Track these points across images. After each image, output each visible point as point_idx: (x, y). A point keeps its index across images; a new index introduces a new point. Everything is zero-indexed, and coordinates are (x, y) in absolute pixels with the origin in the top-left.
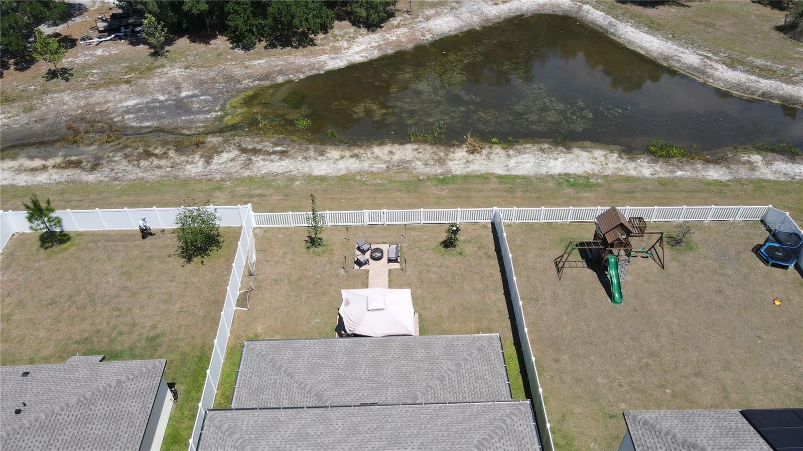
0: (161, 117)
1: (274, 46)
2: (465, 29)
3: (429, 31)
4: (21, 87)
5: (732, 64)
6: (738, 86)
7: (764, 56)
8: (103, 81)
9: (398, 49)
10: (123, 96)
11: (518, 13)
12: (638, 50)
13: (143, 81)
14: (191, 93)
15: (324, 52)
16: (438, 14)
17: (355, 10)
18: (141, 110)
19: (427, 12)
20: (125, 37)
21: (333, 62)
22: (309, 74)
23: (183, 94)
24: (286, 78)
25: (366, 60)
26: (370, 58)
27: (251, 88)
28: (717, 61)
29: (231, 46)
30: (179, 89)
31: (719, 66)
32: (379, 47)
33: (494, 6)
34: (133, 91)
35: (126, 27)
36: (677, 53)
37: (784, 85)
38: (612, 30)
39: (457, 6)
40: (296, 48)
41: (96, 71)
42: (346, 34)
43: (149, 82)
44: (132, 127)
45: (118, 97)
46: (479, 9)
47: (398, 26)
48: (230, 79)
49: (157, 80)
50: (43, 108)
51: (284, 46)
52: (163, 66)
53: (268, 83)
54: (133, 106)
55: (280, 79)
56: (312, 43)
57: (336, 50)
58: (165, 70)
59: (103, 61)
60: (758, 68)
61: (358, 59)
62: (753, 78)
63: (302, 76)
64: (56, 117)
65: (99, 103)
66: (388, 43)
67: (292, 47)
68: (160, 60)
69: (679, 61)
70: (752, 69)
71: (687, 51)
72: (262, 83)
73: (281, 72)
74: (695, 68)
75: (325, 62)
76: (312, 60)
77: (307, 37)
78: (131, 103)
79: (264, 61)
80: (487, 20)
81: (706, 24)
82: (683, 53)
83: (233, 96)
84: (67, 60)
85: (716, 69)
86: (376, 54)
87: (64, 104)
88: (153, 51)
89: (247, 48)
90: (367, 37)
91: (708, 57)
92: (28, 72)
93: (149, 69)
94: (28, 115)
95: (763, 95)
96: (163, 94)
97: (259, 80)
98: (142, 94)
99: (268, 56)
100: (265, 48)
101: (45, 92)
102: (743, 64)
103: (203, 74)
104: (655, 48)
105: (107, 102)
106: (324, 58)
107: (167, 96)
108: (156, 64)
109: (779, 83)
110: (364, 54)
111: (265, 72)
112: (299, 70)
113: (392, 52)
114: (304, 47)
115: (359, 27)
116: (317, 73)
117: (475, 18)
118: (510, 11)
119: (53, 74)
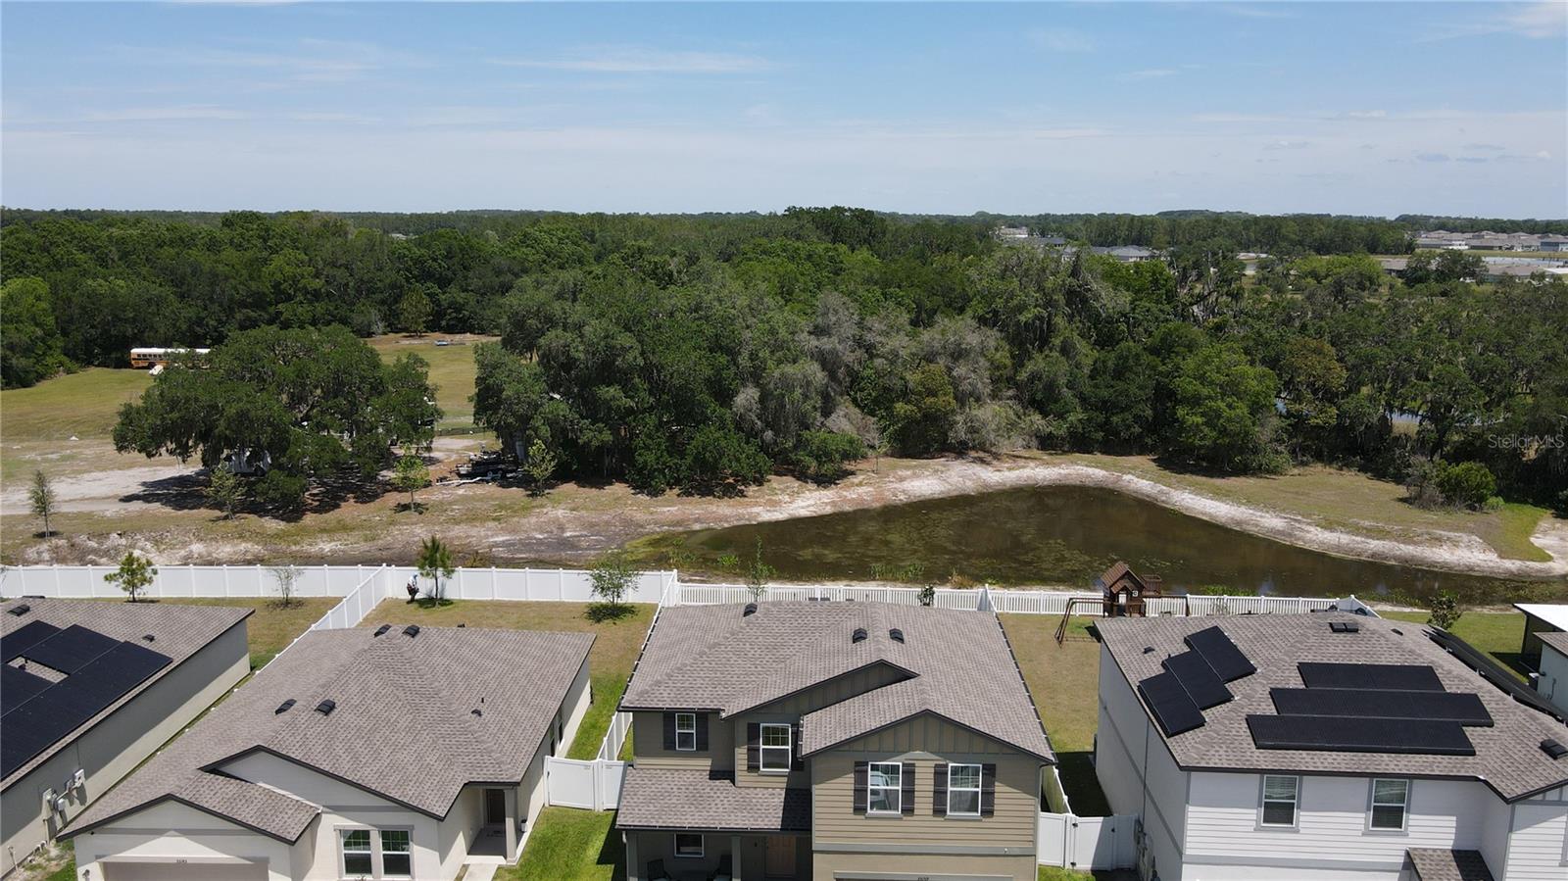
0: (537, 551)
1: (691, 495)
2: (955, 493)
3: (904, 491)
4: (363, 517)
5: (1329, 526)
6: (1338, 547)
7: (1376, 519)
8: (465, 517)
9: (859, 507)
10: (490, 533)
11: (1030, 482)
12: (1200, 516)
13: (516, 519)
14: (577, 534)
15: (757, 504)
16: (915, 476)
17: (802, 458)
18: (513, 545)
19: (900, 473)
20: (493, 480)
21: (769, 514)
22: (736, 523)
23: (568, 534)
24: (705, 526)
25: (814, 515)
26: (819, 513)
27: (658, 533)
28: (1309, 524)
29: (633, 491)
30: (562, 528)
31: (1312, 529)
32: (833, 504)
33: (997, 473)
34: (502, 529)
35: (495, 472)
36: (1254, 518)
37: (1402, 546)
38: (1164, 498)
39: (943, 469)
40: (719, 497)
41: (457, 507)
42: (787, 487)
43: (524, 521)
44: (502, 558)
45: (482, 534)
46: (975, 474)
47: (860, 484)
48: (628, 523)
49: (533, 520)
50: (389, 538)
51: (703, 495)
52: (542, 506)
53: (681, 529)
54: (503, 542)
55: (697, 527)
56: (742, 494)
57: (774, 504)
58: (545, 510)
59: (465, 499)
60: (1366, 529)
61: (804, 513)
62: (1358, 539)
63: (726, 525)
64: (404, 546)
65: (459, 538)
66: (845, 500)
67: (715, 496)
68: (539, 500)
69: (1257, 526)
70: (1357, 530)
71: (1267, 515)
72: (671, 528)
73: (697, 520)
74: (1278, 531)
75: (758, 514)
76: (740, 511)
77: (734, 488)
78: (500, 539)
79: (676, 508)
80: (986, 486)
81: (1297, 493)
82: (1261, 517)
83: (633, 539)
84: (419, 497)
85: (1308, 532)
86: (829, 510)
87: (414, 536)
88: (530, 493)
89: (655, 493)
90: (817, 493)
91: (1296, 520)
92: (372, 504)
93: (524, 508)
94: (370, 544)
95: (1373, 556)
96: (541, 533)
97: (669, 526)
98: (514, 531)
99: (681, 504)
100: (678, 495)
101: (393, 523)
102: (1344, 525)
103: (593, 517)
104: (1223, 513)
105: (468, 537)
106: (755, 510)
107: (546, 535)
108: (534, 504)
109: (1396, 543)
110: (812, 509)
111: (678, 518)
112: (726, 519)
113: (851, 509)
114: (730, 498)
115: (807, 483)
116: (747, 523)
117: (969, 483)
118: (1019, 478)
119: (405, 507)
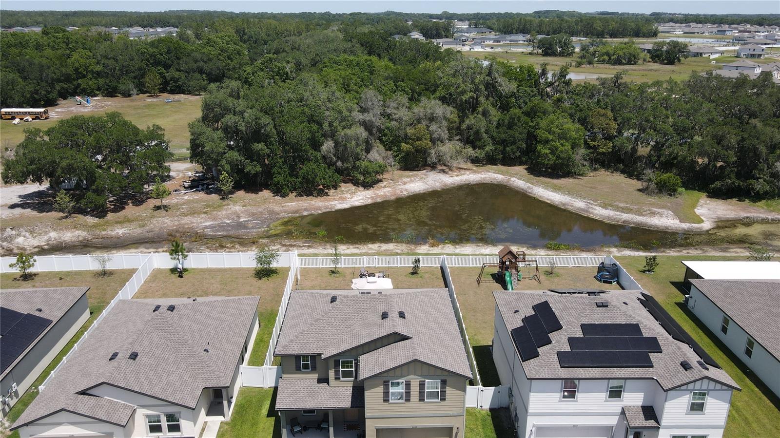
0: (227, 231)
1: (302, 196)
2: (431, 190)
3: (406, 190)
4: (137, 214)
5: (605, 206)
6: (609, 218)
7: (626, 202)
8: (189, 212)
9: (385, 199)
10: (202, 220)
11: (467, 182)
12: (546, 201)
13: (215, 212)
14: (247, 219)
15: (335, 200)
16: (411, 181)
17: (356, 175)
18: (215, 227)
19: (404, 180)
20: (203, 190)
21: (341, 205)
22: (324, 211)
23: (242, 220)
24: (309, 212)
25: (363, 204)
26: (365, 203)
27: (286, 218)
28: (596, 205)
29: (273, 195)
30: (239, 217)
31: (597, 208)
32: (372, 198)
33: (451, 178)
34: (208, 218)
35: (203, 185)
36: (571, 202)
37: (637, 217)
38: (530, 191)
39: (425, 177)
40: (316, 197)
41: (185, 207)
42: (349, 190)
43: (219, 213)
44: (209, 235)
45: (199, 221)
46: (440, 179)
47: (385, 187)
48: (272, 212)
49: (224, 212)
50: (151, 225)
51: (308, 196)
52: (228, 205)
53: (298, 215)
54: (210, 225)
55: (305, 213)
56: (327, 194)
57: (343, 199)
58: (229, 207)
59: (188, 202)
60: (621, 208)
61: (358, 204)
62: (618, 213)
63: (320, 212)
64: (159, 229)
65: (187, 224)
66: (378, 196)
67: (313, 196)
68: (226, 202)
69: (572, 206)
70: (617, 209)
71: (577, 200)
72: (293, 215)
73: (306, 210)
74: (582, 209)
75: (335, 205)
76: (326, 204)
77: (323, 191)
78: (208, 224)
79: (295, 203)
80: (446, 185)
81: (591, 187)
82: (575, 201)
83: (274, 221)
84: (165, 201)
85: (595, 209)
86: (370, 202)
87: (165, 224)
88: (221, 197)
89: (284, 195)
90: (364, 192)
91: (590, 203)
92: (141, 206)
93: (219, 206)
94: (142, 229)
95: (624, 222)
96: (229, 219)
97: (291, 213)
98: (215, 219)
99: (297, 201)
100: (296, 196)
101: (153, 217)
102: (612, 206)
103: (254, 210)
104: (557, 199)
105: (191, 223)
106: (334, 203)
107: (231, 221)
108: (224, 204)
109: (634, 215)
110: (361, 201)
111: (296, 209)
112: (319, 208)
113: (380, 201)
114: (321, 197)
115: (359, 187)
116: (330, 210)
117: (437, 184)
118: (461, 181)
119: (158, 208)
